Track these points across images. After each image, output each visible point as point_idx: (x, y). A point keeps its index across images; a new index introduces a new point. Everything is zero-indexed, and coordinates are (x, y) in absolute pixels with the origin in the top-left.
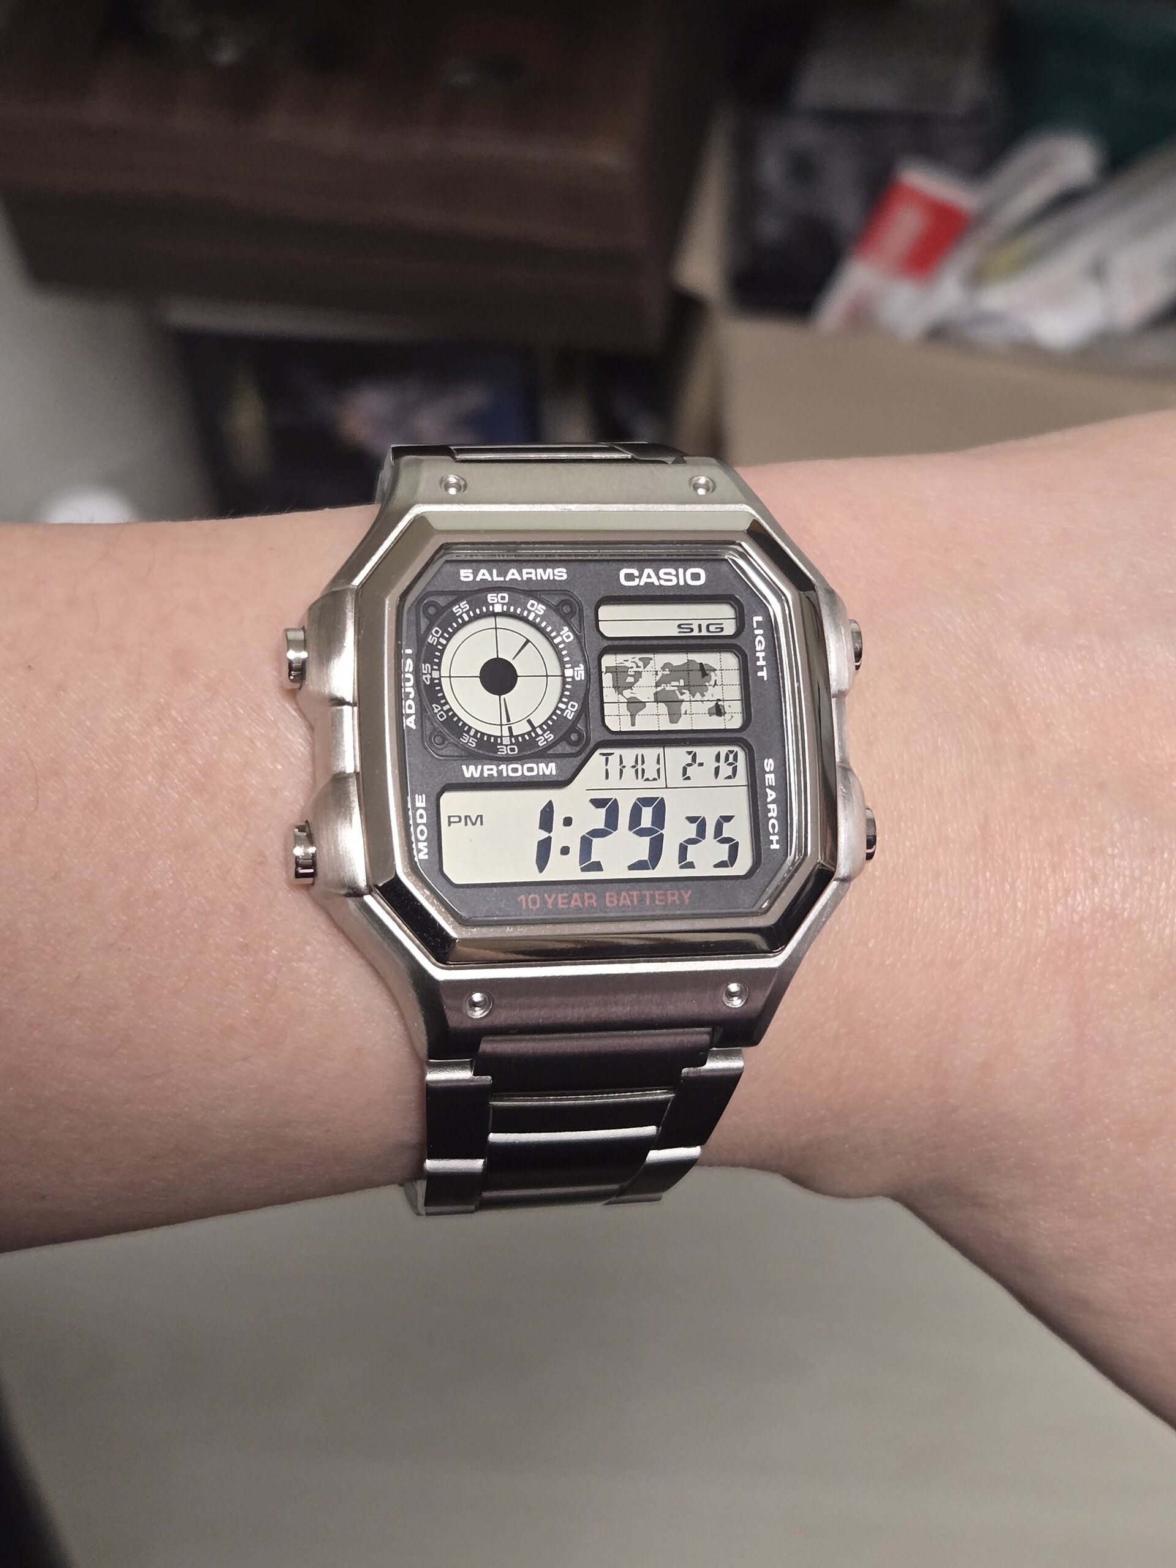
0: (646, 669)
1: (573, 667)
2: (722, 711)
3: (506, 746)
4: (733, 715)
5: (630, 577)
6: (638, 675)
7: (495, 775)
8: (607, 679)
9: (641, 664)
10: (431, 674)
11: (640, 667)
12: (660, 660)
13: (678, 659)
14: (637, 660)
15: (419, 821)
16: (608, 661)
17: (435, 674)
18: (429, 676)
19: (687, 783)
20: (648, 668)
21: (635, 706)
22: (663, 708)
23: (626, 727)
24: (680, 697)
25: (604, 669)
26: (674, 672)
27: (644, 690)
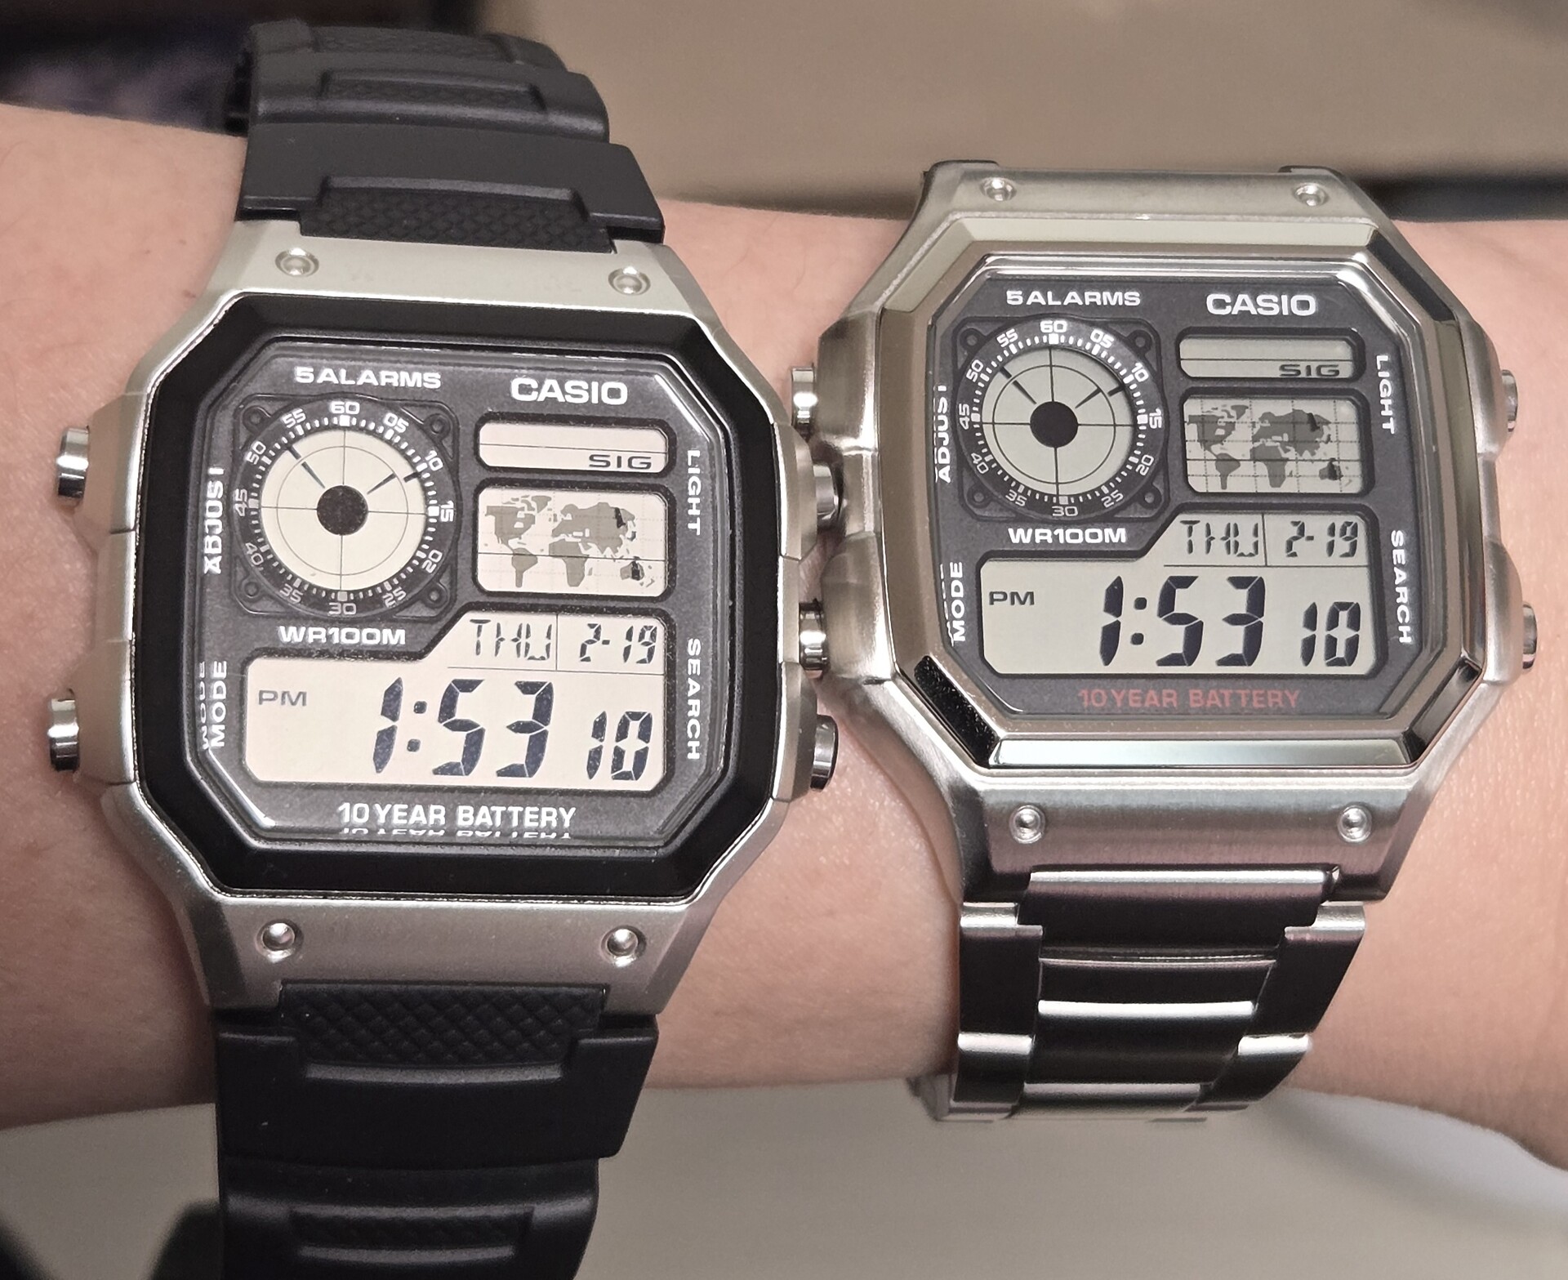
0: (1240, 420)
1: (1147, 413)
2: (1338, 473)
3: (1064, 506)
4: (1352, 478)
5: (1220, 304)
6: (1230, 427)
7: (1050, 541)
8: (1191, 431)
9: (1233, 413)
10: (970, 417)
11: (1232, 417)
12: (1260, 407)
13: (1281, 408)
14: (1229, 409)
15: (954, 594)
16: (1192, 408)
17: (975, 418)
18: (967, 419)
19: (1292, 561)
20: (1244, 418)
21: (1227, 464)
22: (1262, 469)
23: (1215, 487)
24: (1284, 455)
25: (1186, 419)
26: (1275, 424)
27: (1239, 445)
